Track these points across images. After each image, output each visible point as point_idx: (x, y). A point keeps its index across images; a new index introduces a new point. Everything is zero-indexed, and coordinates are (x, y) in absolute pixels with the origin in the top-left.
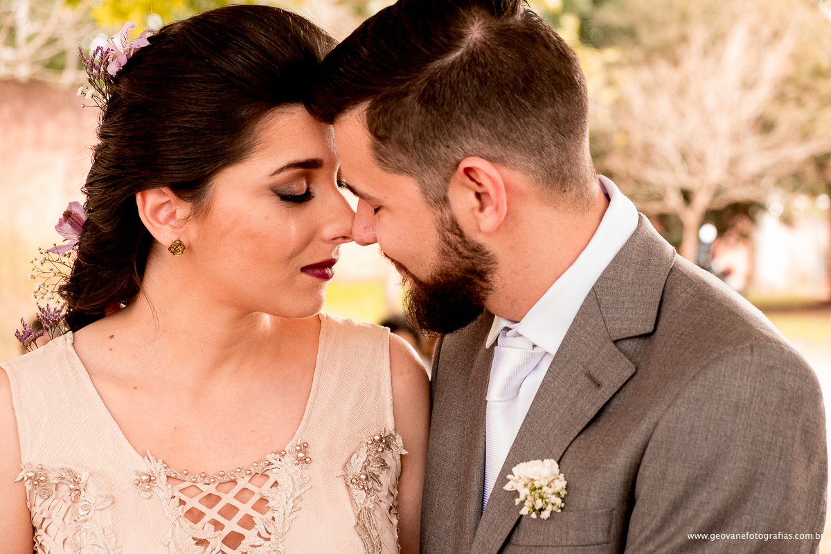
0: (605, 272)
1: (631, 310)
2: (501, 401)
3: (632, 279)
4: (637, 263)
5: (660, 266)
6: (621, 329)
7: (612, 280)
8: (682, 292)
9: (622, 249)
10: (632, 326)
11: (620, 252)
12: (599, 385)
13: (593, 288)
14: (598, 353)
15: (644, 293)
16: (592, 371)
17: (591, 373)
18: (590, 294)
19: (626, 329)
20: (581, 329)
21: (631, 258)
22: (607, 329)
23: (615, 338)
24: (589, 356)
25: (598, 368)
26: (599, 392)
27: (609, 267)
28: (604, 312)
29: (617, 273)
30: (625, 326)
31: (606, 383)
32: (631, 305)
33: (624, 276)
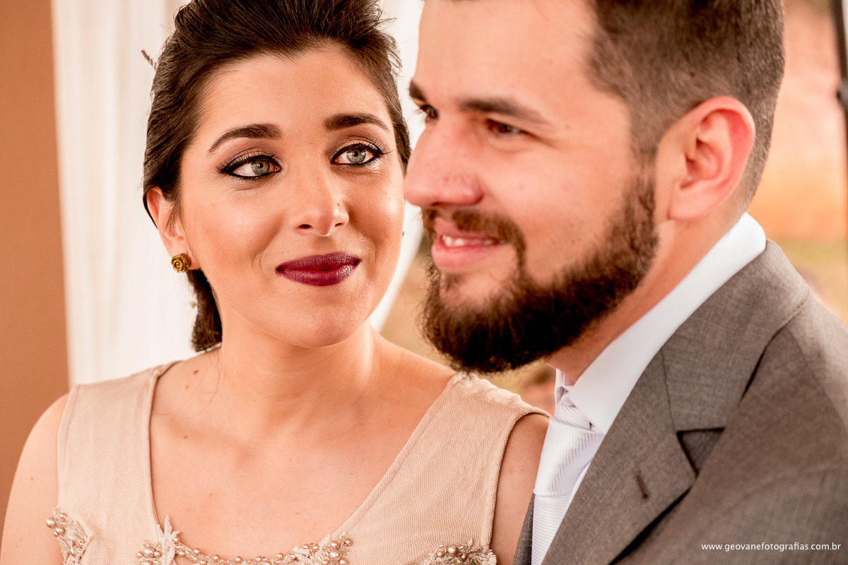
0: (682, 328)
1: (707, 389)
2: (550, 496)
3: (720, 343)
4: (732, 319)
5: (763, 325)
6: (689, 416)
7: (690, 342)
8: (777, 367)
9: (712, 296)
10: (704, 413)
11: (708, 300)
12: (645, 496)
13: (661, 350)
14: (655, 446)
15: (730, 365)
16: (643, 473)
17: (642, 474)
18: (655, 358)
19: (695, 417)
20: (638, 407)
21: (724, 311)
22: (671, 413)
23: (679, 429)
24: (645, 449)
25: (650, 468)
26: (644, 506)
27: (688, 321)
28: (670, 387)
29: (698, 331)
30: (695, 413)
31: (654, 494)
32: (709, 381)
33: (708, 337)
